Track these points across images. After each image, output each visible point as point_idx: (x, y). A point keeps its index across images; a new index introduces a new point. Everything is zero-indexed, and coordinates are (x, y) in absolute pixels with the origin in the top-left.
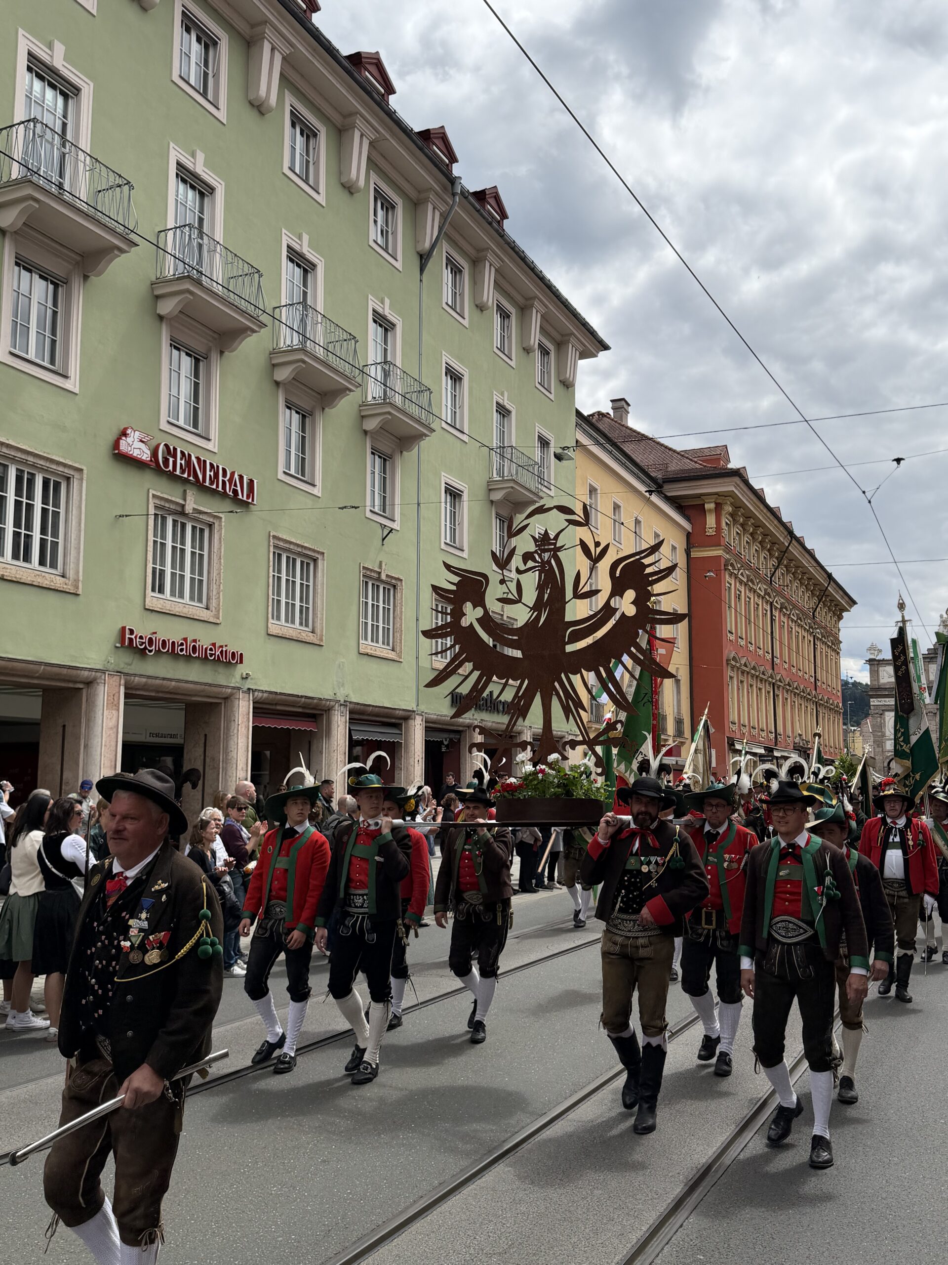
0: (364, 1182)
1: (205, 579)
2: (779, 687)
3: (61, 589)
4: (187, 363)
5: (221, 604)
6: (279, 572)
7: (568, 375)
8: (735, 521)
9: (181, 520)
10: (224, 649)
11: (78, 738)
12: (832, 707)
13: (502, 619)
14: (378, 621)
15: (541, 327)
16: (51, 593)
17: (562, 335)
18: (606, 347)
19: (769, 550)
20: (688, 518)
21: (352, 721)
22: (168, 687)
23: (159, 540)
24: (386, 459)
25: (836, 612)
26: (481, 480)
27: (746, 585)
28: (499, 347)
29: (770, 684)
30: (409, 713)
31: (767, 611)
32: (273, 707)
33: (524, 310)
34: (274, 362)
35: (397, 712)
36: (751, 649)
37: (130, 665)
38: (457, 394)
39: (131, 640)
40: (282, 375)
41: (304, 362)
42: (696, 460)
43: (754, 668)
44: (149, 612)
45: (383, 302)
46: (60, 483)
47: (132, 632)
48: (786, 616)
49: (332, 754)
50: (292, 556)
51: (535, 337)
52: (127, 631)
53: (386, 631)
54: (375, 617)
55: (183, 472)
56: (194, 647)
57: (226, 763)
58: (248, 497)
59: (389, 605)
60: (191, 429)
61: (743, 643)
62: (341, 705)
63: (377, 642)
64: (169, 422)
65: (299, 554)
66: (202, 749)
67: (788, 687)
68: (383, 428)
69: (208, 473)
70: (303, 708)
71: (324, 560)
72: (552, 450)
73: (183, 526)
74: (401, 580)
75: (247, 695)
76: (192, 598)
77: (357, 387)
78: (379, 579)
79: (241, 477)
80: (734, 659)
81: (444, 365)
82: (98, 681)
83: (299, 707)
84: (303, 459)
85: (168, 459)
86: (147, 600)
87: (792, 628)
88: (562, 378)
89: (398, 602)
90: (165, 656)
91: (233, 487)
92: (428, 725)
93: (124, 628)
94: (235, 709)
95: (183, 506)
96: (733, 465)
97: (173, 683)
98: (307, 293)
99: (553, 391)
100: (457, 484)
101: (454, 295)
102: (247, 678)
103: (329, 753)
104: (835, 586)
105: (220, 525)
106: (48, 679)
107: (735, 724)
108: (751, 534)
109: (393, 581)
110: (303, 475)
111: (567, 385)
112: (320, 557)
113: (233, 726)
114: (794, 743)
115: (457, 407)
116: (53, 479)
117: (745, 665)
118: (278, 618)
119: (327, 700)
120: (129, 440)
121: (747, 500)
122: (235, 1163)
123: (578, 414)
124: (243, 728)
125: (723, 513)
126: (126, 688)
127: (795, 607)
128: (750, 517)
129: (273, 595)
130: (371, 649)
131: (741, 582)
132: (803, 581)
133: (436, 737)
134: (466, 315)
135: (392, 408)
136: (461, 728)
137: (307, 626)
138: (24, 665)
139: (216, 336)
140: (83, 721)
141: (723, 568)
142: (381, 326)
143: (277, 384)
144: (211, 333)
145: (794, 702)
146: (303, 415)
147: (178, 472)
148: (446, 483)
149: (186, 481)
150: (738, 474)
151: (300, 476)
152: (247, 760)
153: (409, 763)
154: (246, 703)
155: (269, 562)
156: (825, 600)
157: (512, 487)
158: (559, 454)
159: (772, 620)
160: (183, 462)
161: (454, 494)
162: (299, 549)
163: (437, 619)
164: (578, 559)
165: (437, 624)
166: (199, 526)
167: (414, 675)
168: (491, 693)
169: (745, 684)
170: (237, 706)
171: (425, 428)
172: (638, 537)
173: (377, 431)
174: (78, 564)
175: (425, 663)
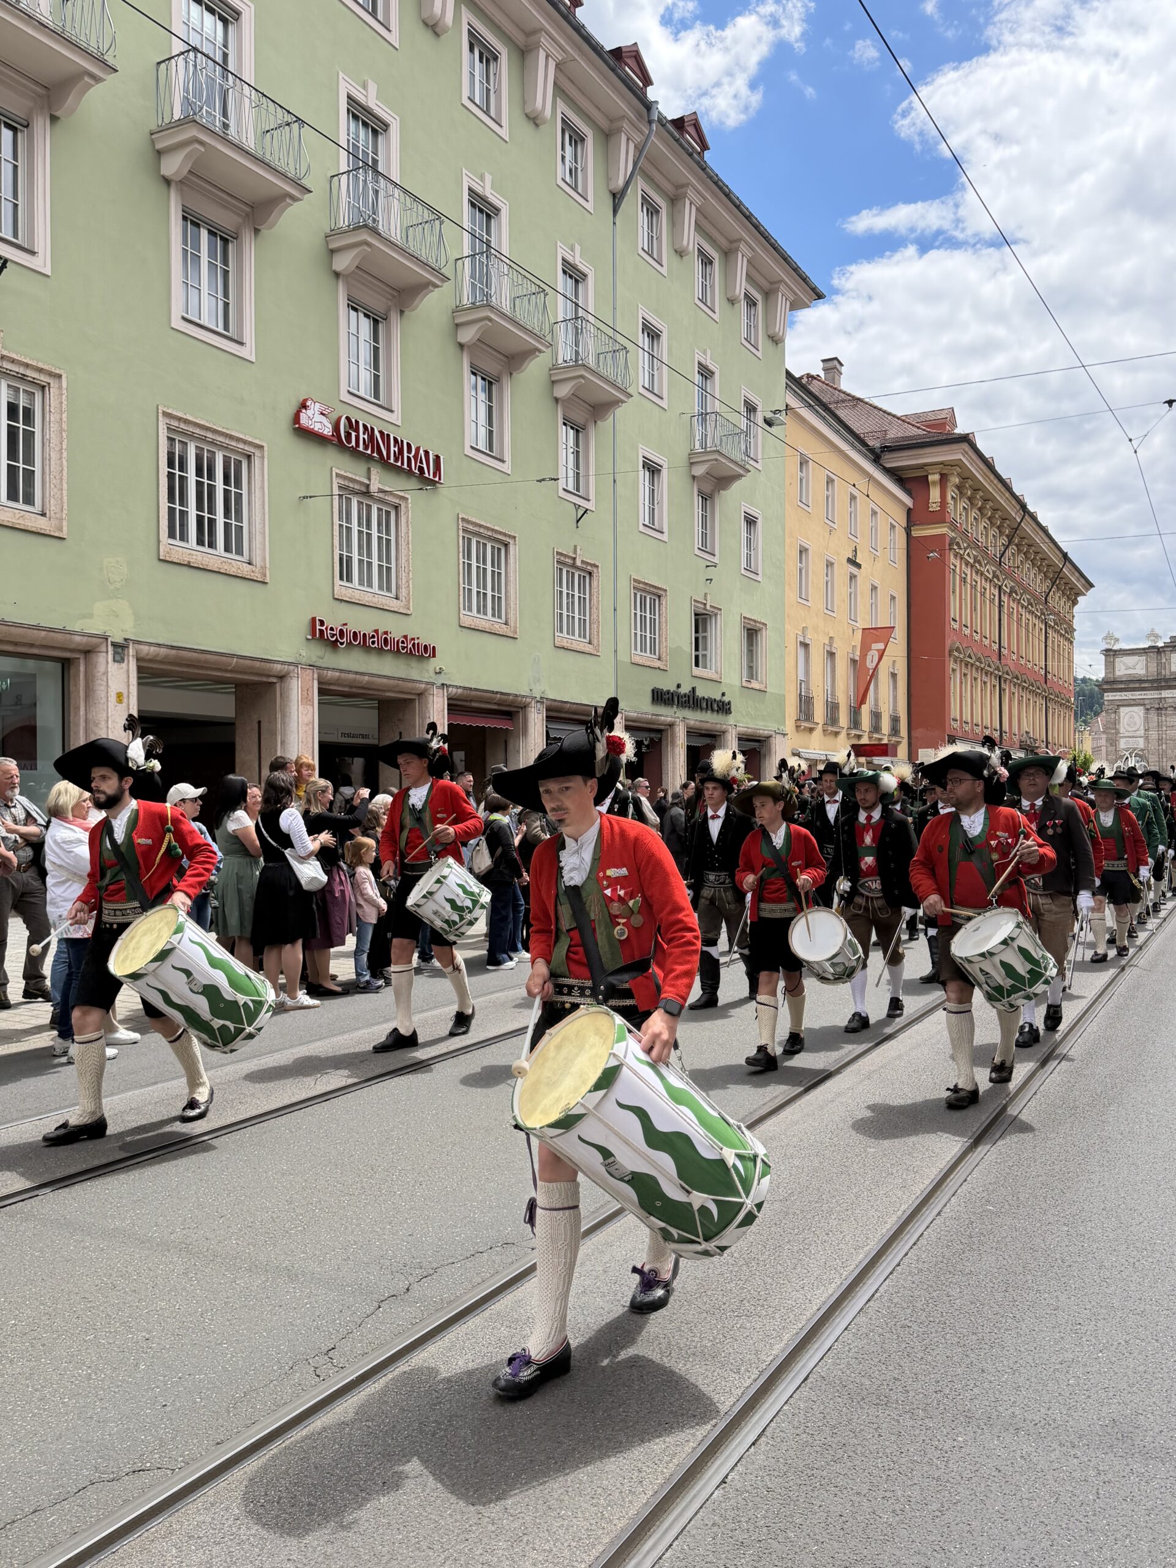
1: (393, 566)
2: (1006, 680)
3: (249, 577)
4: (365, 325)
5: (411, 594)
6: (469, 558)
7: (777, 330)
8: (962, 494)
9: (366, 501)
10: (416, 642)
11: (273, 733)
12: (1063, 702)
13: (705, 609)
14: (573, 612)
15: (748, 275)
16: (238, 581)
17: (771, 283)
18: (820, 296)
19: (998, 527)
20: (909, 493)
21: (549, 718)
23: (345, 524)
24: (578, 430)
25: (1070, 596)
26: (682, 454)
27: (972, 566)
28: (701, 297)
29: (996, 677)
31: (994, 595)
32: (470, 703)
33: (728, 254)
34: (457, 321)
36: (977, 639)
37: (322, 658)
38: (655, 354)
39: (321, 631)
40: (467, 335)
41: (490, 320)
42: (918, 425)
43: (979, 660)
44: (338, 603)
45: (573, 250)
46: (241, 461)
47: (322, 623)
48: (1016, 602)
50: (482, 541)
51: (741, 285)
52: (318, 622)
53: (583, 623)
54: (571, 608)
55: (366, 448)
56: (386, 639)
58: (435, 476)
59: (584, 594)
60: (373, 399)
61: (968, 632)
62: (538, 702)
63: (573, 635)
64: (349, 392)
65: (490, 538)
67: (1015, 680)
68: (575, 396)
69: (392, 449)
70: (499, 704)
71: (515, 545)
72: (761, 414)
73: (369, 507)
74: (597, 566)
75: (441, 692)
76: (381, 588)
77: (547, 347)
78: (574, 566)
80: (958, 650)
81: (640, 320)
82: (291, 674)
83: (493, 703)
84: (491, 432)
85: (350, 433)
86: (337, 589)
88: (770, 333)
89: (594, 590)
90: (357, 649)
91: (418, 464)
92: (628, 723)
93: (314, 619)
94: (430, 705)
95: (368, 486)
96: (959, 430)
97: (366, 678)
98: (490, 241)
99: (760, 348)
100: (656, 457)
101: (651, 239)
102: (440, 672)
103: (527, 752)
104: (1070, 567)
105: (407, 507)
106: (241, 673)
107: (955, 721)
108: (980, 509)
109: (589, 568)
110: (491, 450)
111: (776, 340)
112: (511, 541)
114: (1021, 742)
115: (655, 368)
116: (233, 457)
117: (970, 657)
118: (470, 609)
119: (522, 696)
120: (310, 412)
121: (976, 469)
123: (789, 375)
125: (949, 485)
126: (319, 683)
127: (1026, 591)
128: (979, 490)
129: (464, 584)
130: (568, 642)
131: (967, 563)
132: (1036, 562)
134: (665, 262)
135: (586, 370)
136: (662, 727)
137: (500, 617)
138: (216, 657)
139: (395, 294)
140: (279, 716)
141: (947, 547)
142: (571, 276)
143: (461, 346)
144: (389, 290)
145: (1022, 697)
146: (489, 382)
147: (361, 448)
148: (643, 457)
149: (370, 458)
150: (967, 440)
151: (488, 452)
154: (441, 699)
155: (458, 548)
156: (1059, 583)
157: (716, 460)
158: (769, 418)
159: (1000, 606)
160: (366, 437)
161: (652, 469)
162: (490, 533)
163: (635, 609)
164: (788, 540)
165: (635, 614)
166: (384, 508)
167: (612, 670)
168: (694, 689)
169: (969, 677)
170: (431, 701)
171: (621, 393)
172: (853, 515)
173: (569, 398)
174: (264, 550)
175: (623, 657)
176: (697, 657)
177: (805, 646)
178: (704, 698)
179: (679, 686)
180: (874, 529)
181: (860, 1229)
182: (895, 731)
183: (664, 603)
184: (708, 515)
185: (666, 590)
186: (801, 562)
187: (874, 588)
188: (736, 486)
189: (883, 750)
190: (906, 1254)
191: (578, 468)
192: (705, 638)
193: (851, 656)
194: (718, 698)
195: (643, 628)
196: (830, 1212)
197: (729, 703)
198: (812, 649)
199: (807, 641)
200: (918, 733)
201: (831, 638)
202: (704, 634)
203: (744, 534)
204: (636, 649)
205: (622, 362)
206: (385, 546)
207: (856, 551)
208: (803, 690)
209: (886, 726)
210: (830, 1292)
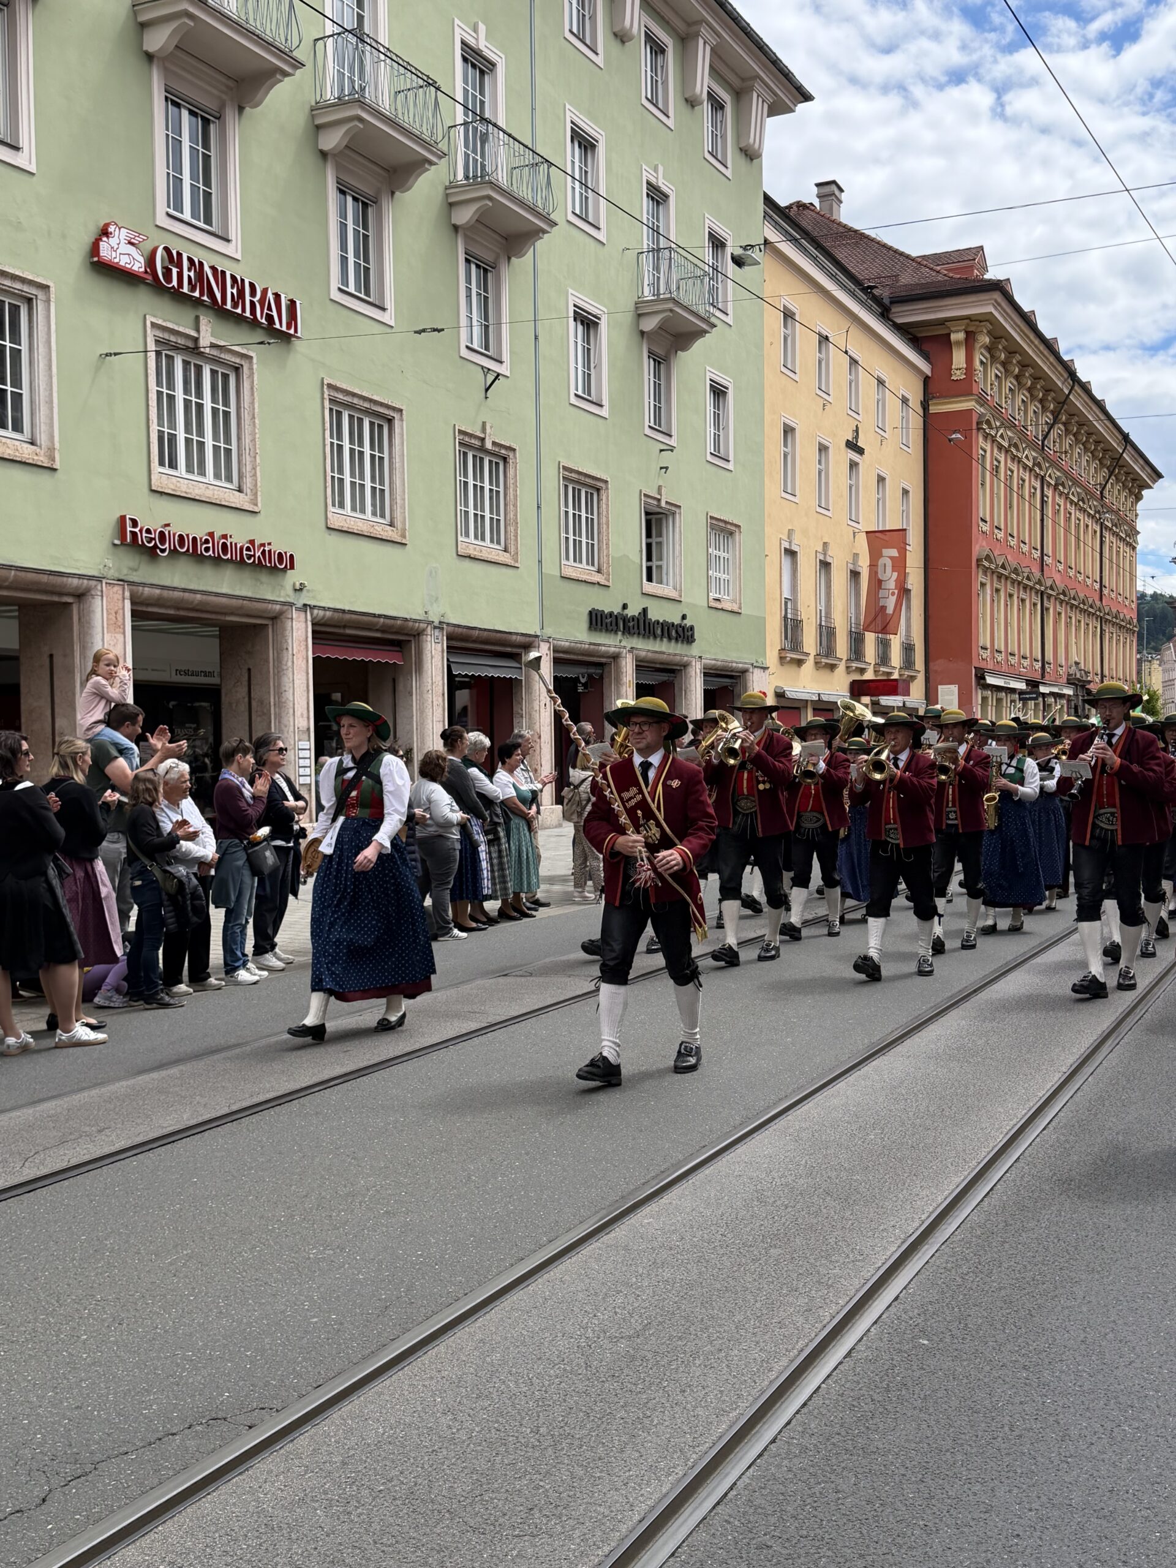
0: (442, 1241)
1: (234, 447)
2: (1049, 596)
3: (31, 461)
4: (190, 125)
5: (259, 484)
6: (340, 437)
7: (751, 140)
8: (994, 358)
9: (194, 361)
11: (69, 672)
12: (1123, 624)
13: (659, 506)
14: (483, 510)
15: (712, 67)
16: (17, 467)
17: (743, 80)
18: (807, 97)
19: (1041, 401)
20: (926, 356)
21: (451, 649)
22: (192, 602)
23: (165, 391)
24: (486, 269)
25: (1133, 490)
26: (626, 303)
27: (1007, 451)
28: (649, 97)
29: (1037, 593)
30: (531, 639)
31: (1035, 489)
32: (341, 631)
33: (685, 40)
34: (318, 121)
35: (514, 637)
36: (1012, 543)
37: (136, 570)
38: (589, 170)
39: (134, 534)
40: (331, 141)
41: (360, 119)
42: (938, 268)
43: (1016, 571)
44: (156, 496)
45: (475, 30)
46: (18, 307)
47: (135, 523)
48: (1063, 497)
49: (425, 696)
50: (356, 415)
51: (703, 82)
52: (128, 522)
53: (495, 524)
54: (479, 504)
55: (193, 288)
56: (224, 545)
57: (280, 708)
58: (289, 327)
59: (498, 486)
60: (201, 225)
61: (1001, 535)
62: (435, 628)
63: (483, 539)
64: (168, 215)
65: (367, 412)
66: (246, 689)
67: (1062, 597)
68: (481, 222)
69: (229, 290)
71: (402, 420)
72: (729, 250)
73: (199, 369)
74: (514, 450)
75: (302, 615)
76: (217, 476)
77: (440, 158)
78: (482, 449)
79: (277, 296)
80: (988, 558)
81: (569, 125)
82: (93, 593)
83: (377, 630)
84: (366, 270)
85: (171, 270)
86: (155, 477)
87: (1070, 514)
88: (742, 146)
89: (511, 481)
90: (184, 558)
91: (266, 311)
92: (559, 655)
93: (123, 519)
94: (288, 633)
95: (196, 340)
96: (991, 275)
97: (199, 596)
98: (363, 17)
99: (729, 165)
100: (592, 306)
101: (582, 19)
102: (301, 590)
103: (421, 694)
104: (1133, 452)
105: (251, 369)
106: (22, 589)
107: (986, 649)
108: (1017, 377)
109: (503, 451)
110: (367, 293)
111: (751, 155)
112: (396, 415)
113: (287, 657)
114: (1069, 675)
115: (589, 189)
116: (7, 301)
117: (1003, 567)
118: (342, 505)
119: (415, 621)
120: (113, 241)
121: (1012, 326)
122: (262, 1217)
123: (768, 200)
124: (301, 659)
125: (977, 346)
126: (133, 603)
127: (1076, 482)
128: (1016, 353)
129: (332, 471)
130: (475, 549)
131: (1000, 447)
132: (1088, 446)
133: (569, 673)
134: (600, 49)
135: (493, 189)
136: (603, 660)
137: (383, 516)
139: (231, 83)
140: (76, 648)
141: (974, 426)
142: (474, 66)
143: (324, 155)
144: (223, 79)
145: (1070, 618)
146: (363, 203)
147: (185, 289)
148: (575, 306)
149: (198, 302)
150: (1000, 288)
151: (362, 296)
152: (308, 704)
153: (533, 708)
154: (303, 625)
155: (324, 423)
156: (1119, 473)
157: (671, 311)
158: (739, 256)
159: (1043, 502)
160: (192, 274)
161: (587, 322)
162: (367, 405)
163: (566, 506)
164: (768, 418)
165: (567, 512)
166: (220, 370)
167: (533, 583)
168: (645, 610)
169: (1002, 593)
170: (289, 628)
171: (540, 219)
172: (853, 384)
173: (472, 226)
174: (51, 425)
175: (551, 569)
176: (649, 570)
177: (791, 553)
178: (658, 622)
179: (625, 607)
180: (881, 403)
181: (732, 1380)
182: (908, 663)
183: (604, 498)
184: (662, 383)
185: (606, 482)
186: (785, 445)
187: (881, 479)
188: (699, 345)
189: (890, 687)
190: (788, 1423)
191: (486, 319)
192: (660, 544)
193: (851, 566)
194: (677, 620)
195: (577, 531)
196: (695, 1355)
197: (692, 628)
198: (800, 558)
199: (794, 548)
200: (937, 665)
201: (825, 544)
202: (659, 540)
203: (710, 409)
204: (567, 558)
205: (542, 178)
206: (222, 420)
207: (857, 431)
208: (789, 611)
209: (896, 657)
210: (664, 1491)
